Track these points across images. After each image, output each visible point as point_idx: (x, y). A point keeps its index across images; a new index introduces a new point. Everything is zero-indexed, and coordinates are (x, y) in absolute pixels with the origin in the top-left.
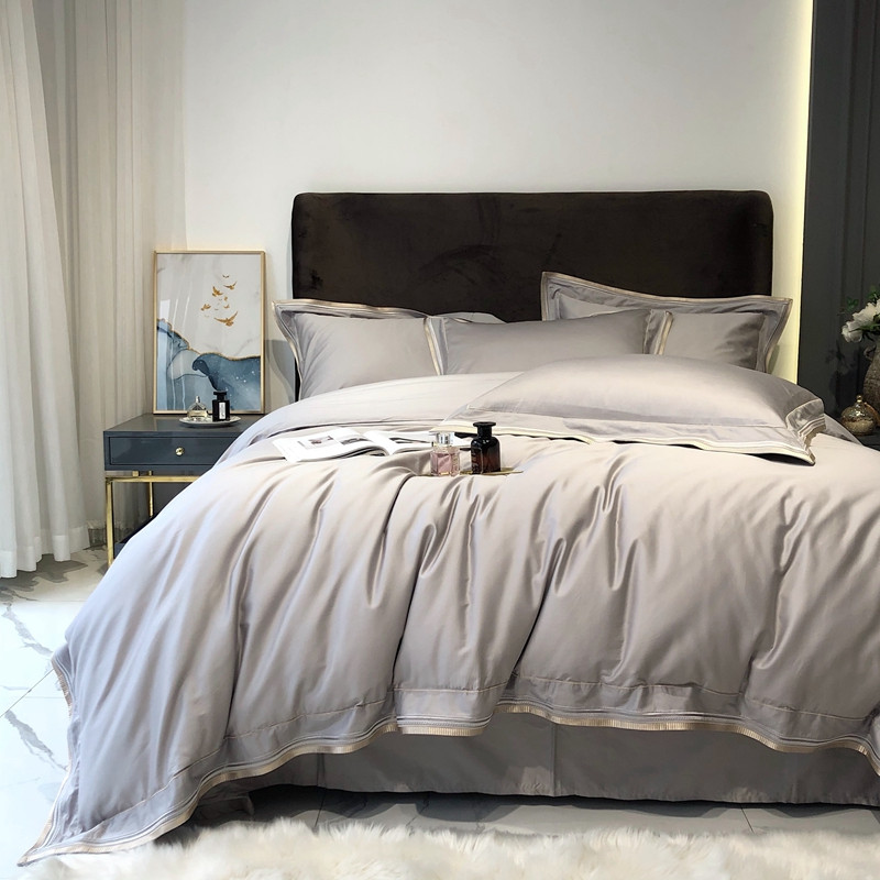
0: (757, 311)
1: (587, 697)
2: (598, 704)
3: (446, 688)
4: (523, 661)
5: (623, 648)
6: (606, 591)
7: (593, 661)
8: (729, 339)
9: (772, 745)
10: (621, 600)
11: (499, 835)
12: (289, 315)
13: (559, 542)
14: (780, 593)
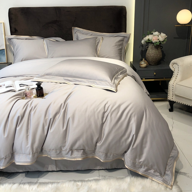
0: (123, 37)
1: (59, 153)
2: (62, 154)
3: (25, 154)
4: (44, 146)
5: (66, 143)
6: (62, 130)
7: (59, 146)
8: (116, 44)
11: (40, 184)
12: (9, 39)
13: (51, 119)
14: (103, 128)
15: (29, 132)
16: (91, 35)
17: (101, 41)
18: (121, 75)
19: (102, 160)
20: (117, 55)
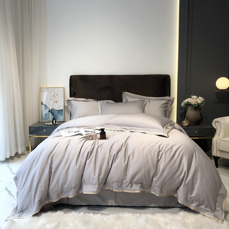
0: (167, 100)
1: (120, 186)
2: (122, 187)
3: (92, 184)
4: (107, 179)
5: (127, 176)
6: (124, 164)
7: (121, 178)
8: (161, 106)
9: (157, 195)
10: (127, 166)
11: (102, 214)
12: (69, 101)
13: (115, 154)
14: (159, 164)
15: (97, 165)
16: (139, 99)
17: (148, 103)
18: (170, 127)
19: (158, 194)
20: (162, 115)
